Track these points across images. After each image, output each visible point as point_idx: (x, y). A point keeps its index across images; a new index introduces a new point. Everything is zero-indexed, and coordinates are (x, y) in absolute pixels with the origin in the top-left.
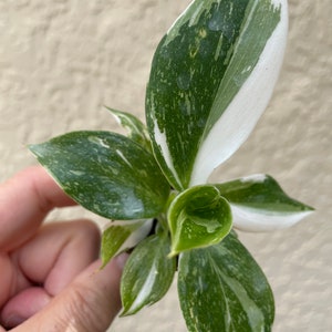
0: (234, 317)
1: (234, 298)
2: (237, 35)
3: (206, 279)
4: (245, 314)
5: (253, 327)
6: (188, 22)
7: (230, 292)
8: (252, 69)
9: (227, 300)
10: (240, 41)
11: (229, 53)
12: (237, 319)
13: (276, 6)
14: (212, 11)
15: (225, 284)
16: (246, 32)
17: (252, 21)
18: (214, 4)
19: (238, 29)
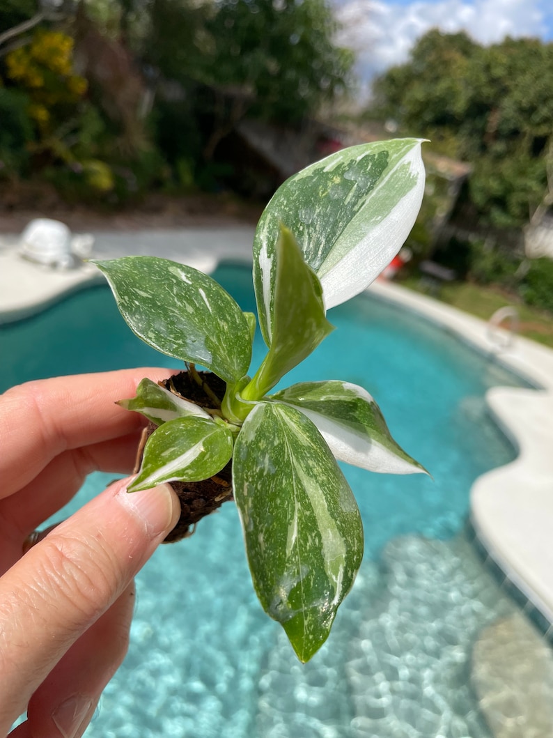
0: (303, 536)
1: (308, 506)
2: (371, 188)
3: (275, 462)
4: (319, 535)
5: (328, 561)
6: (324, 168)
7: (303, 496)
8: (382, 220)
9: (298, 505)
10: (374, 194)
11: (360, 202)
12: (306, 540)
13: (414, 173)
14: (350, 165)
15: (299, 481)
16: (381, 189)
17: (388, 182)
18: (352, 161)
19: (373, 183)
